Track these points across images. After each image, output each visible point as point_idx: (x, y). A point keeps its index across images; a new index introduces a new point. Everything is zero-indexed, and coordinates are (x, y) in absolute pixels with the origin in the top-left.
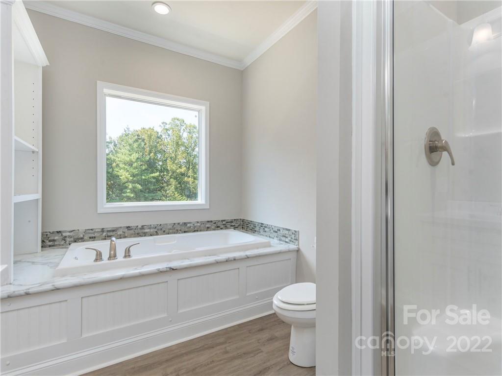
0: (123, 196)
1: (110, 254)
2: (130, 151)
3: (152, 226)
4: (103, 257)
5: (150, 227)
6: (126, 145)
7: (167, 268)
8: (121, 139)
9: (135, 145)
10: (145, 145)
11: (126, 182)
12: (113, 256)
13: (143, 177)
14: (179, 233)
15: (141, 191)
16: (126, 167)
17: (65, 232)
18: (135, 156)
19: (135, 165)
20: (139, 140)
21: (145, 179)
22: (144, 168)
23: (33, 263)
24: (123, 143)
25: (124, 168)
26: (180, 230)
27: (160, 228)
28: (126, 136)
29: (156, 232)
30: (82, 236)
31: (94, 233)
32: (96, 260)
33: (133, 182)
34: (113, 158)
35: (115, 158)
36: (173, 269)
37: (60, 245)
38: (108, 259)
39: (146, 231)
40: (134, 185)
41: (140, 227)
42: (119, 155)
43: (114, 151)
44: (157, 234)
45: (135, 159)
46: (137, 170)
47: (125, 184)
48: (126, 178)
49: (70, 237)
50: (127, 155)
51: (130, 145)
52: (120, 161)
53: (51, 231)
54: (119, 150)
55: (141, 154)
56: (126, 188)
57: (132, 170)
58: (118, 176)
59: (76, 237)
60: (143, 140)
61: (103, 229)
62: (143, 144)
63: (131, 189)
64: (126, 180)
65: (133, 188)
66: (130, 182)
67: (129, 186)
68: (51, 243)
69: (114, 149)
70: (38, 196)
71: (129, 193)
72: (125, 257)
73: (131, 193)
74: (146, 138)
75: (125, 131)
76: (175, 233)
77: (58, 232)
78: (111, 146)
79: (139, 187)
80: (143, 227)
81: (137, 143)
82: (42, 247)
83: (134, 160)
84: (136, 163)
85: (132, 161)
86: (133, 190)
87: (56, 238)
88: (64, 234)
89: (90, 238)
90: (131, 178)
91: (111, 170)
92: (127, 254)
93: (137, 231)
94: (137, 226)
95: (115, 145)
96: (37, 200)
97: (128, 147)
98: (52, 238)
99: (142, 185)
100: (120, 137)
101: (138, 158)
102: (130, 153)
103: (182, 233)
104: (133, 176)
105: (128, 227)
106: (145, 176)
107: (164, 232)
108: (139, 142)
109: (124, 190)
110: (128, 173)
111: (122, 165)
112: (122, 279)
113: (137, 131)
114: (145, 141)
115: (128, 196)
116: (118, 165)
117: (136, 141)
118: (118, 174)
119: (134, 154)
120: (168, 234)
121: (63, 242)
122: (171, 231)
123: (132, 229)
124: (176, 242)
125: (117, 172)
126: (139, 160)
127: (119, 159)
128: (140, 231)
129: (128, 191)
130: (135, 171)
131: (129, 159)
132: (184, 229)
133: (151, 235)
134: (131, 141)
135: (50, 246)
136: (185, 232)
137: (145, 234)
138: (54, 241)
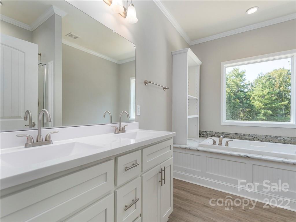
0: (257, 118)
1: (219, 143)
2: (262, 88)
3: (250, 135)
4: (216, 143)
5: (249, 135)
6: (259, 84)
7: (245, 155)
8: (256, 81)
9: (267, 83)
10: (275, 82)
11: (260, 109)
12: (220, 144)
13: (273, 105)
14: (271, 142)
15: (271, 115)
16: (260, 99)
17: (208, 132)
18: (266, 91)
19: (266, 97)
20: (270, 79)
21: (275, 107)
22: (274, 98)
23: (195, 141)
24: (257, 83)
25: (258, 100)
26: (272, 141)
27: (256, 136)
28: (260, 78)
29: (253, 139)
30: (214, 134)
31: (219, 134)
32: (213, 144)
33: (265, 109)
34: (250, 94)
35: (251, 94)
36: (249, 157)
37: (206, 137)
38: (218, 145)
39: (246, 137)
40: (265, 111)
41: (243, 134)
42: (254, 92)
43: (251, 90)
44: (254, 140)
45: (267, 92)
46: (268, 101)
47: (258, 110)
48: (260, 106)
49: (210, 134)
50: (260, 91)
51: (263, 84)
52: (256, 96)
53: (203, 131)
54: (255, 89)
55: (272, 89)
56: (260, 113)
57: (264, 101)
58: (254, 105)
59: (212, 135)
60: (274, 79)
61: (223, 133)
62: (273, 81)
63: (263, 114)
64: (259, 108)
65: (265, 113)
66: (263, 109)
67: (261, 111)
68: (203, 136)
69: (251, 88)
70: (198, 116)
71: (262, 116)
72: (226, 145)
73: (264, 116)
74: (277, 76)
75: (259, 75)
76: (267, 142)
77: (205, 131)
78: (249, 87)
79: (270, 112)
80: (244, 135)
81: (268, 82)
82: (199, 136)
83: (266, 94)
84: (267, 96)
85: (264, 95)
86: (265, 115)
87: (205, 134)
88: (207, 133)
89: (217, 136)
90: (264, 106)
91: (249, 102)
92: (227, 144)
93: (241, 137)
94: (241, 134)
95: (252, 86)
96: (198, 118)
97: (261, 86)
98: (203, 134)
99: (272, 111)
100: (256, 80)
101: (269, 92)
102: (262, 89)
103: (273, 142)
104: (266, 104)
105: (236, 134)
106: (275, 104)
107: (259, 140)
108: (270, 81)
109: (258, 114)
110: (261, 103)
111: (256, 98)
112: (221, 154)
113: (269, 73)
114: (276, 79)
115: (261, 119)
116: (254, 98)
117: (268, 80)
118: (254, 104)
119: (266, 90)
120: (262, 141)
121: (207, 136)
122: (264, 140)
123: (238, 135)
124: (265, 147)
125: (253, 102)
126: (270, 93)
127: (255, 95)
128: (243, 137)
129: (262, 115)
130: (267, 102)
131: (261, 94)
132: (274, 140)
133: (250, 140)
134: (263, 81)
135: (202, 137)
136: (275, 142)
137: (246, 139)
138: (204, 135)
